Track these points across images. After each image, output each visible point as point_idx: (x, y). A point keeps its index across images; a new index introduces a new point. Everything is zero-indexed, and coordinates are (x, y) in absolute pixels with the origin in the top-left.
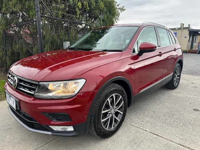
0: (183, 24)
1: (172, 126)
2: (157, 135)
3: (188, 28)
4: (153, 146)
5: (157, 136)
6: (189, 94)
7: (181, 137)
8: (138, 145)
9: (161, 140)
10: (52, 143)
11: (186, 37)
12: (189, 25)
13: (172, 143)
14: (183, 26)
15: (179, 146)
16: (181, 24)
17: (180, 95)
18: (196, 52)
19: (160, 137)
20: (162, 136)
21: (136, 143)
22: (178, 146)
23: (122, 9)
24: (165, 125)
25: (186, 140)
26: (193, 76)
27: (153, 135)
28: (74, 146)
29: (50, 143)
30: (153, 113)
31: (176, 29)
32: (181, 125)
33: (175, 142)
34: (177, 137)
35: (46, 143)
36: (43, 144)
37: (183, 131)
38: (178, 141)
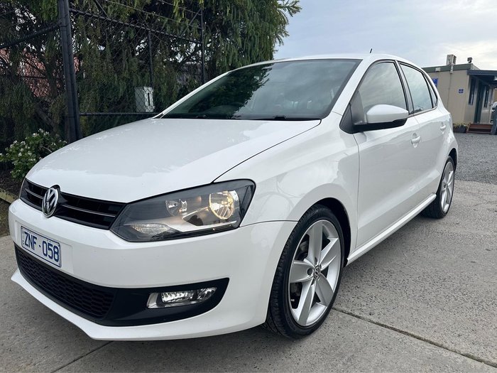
0: (455, 57)
1: (442, 309)
2: (401, 332)
3: (467, 68)
4: (392, 361)
5: (403, 335)
6: (483, 229)
7: (473, 336)
8: (349, 360)
9: (414, 344)
10: (94, 356)
11: (461, 91)
12: (470, 59)
13: (448, 353)
14: (454, 62)
15: (469, 360)
16: (449, 56)
17: (459, 230)
18: (490, 130)
19: (412, 338)
20: (416, 334)
21: (342, 355)
22: (465, 361)
23: (293, 6)
24: (423, 305)
25: (486, 346)
26: (488, 185)
27: (392, 332)
28: (160, 364)
29: (88, 357)
30: (387, 274)
31: (437, 69)
32: (469, 305)
33: (455, 352)
34: (459, 336)
35: (76, 357)
36: (67, 362)
37: (477, 321)
38: (464, 347)
